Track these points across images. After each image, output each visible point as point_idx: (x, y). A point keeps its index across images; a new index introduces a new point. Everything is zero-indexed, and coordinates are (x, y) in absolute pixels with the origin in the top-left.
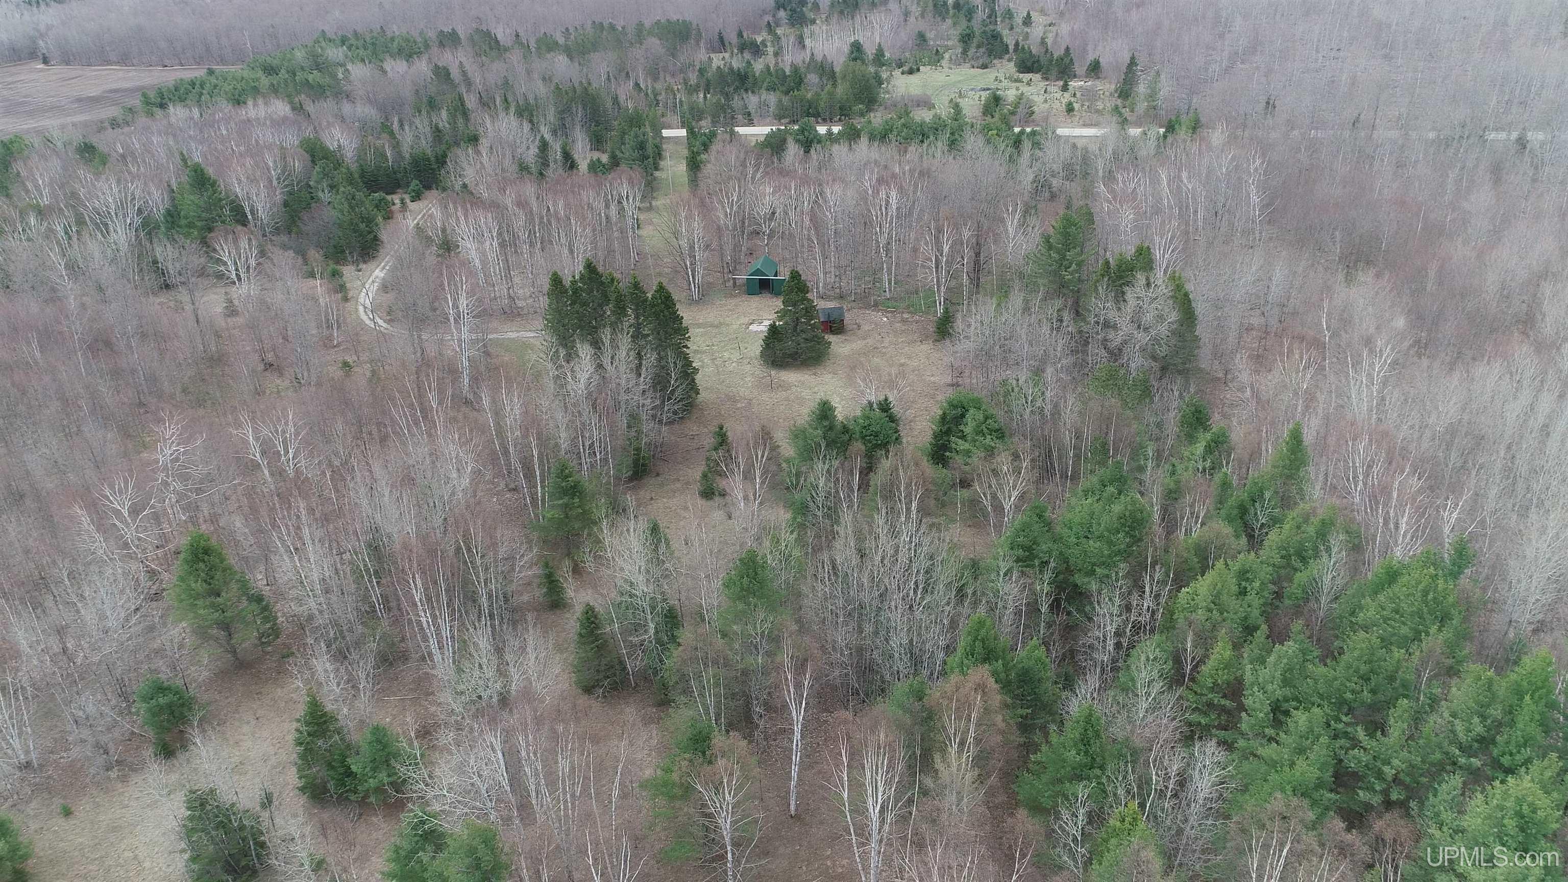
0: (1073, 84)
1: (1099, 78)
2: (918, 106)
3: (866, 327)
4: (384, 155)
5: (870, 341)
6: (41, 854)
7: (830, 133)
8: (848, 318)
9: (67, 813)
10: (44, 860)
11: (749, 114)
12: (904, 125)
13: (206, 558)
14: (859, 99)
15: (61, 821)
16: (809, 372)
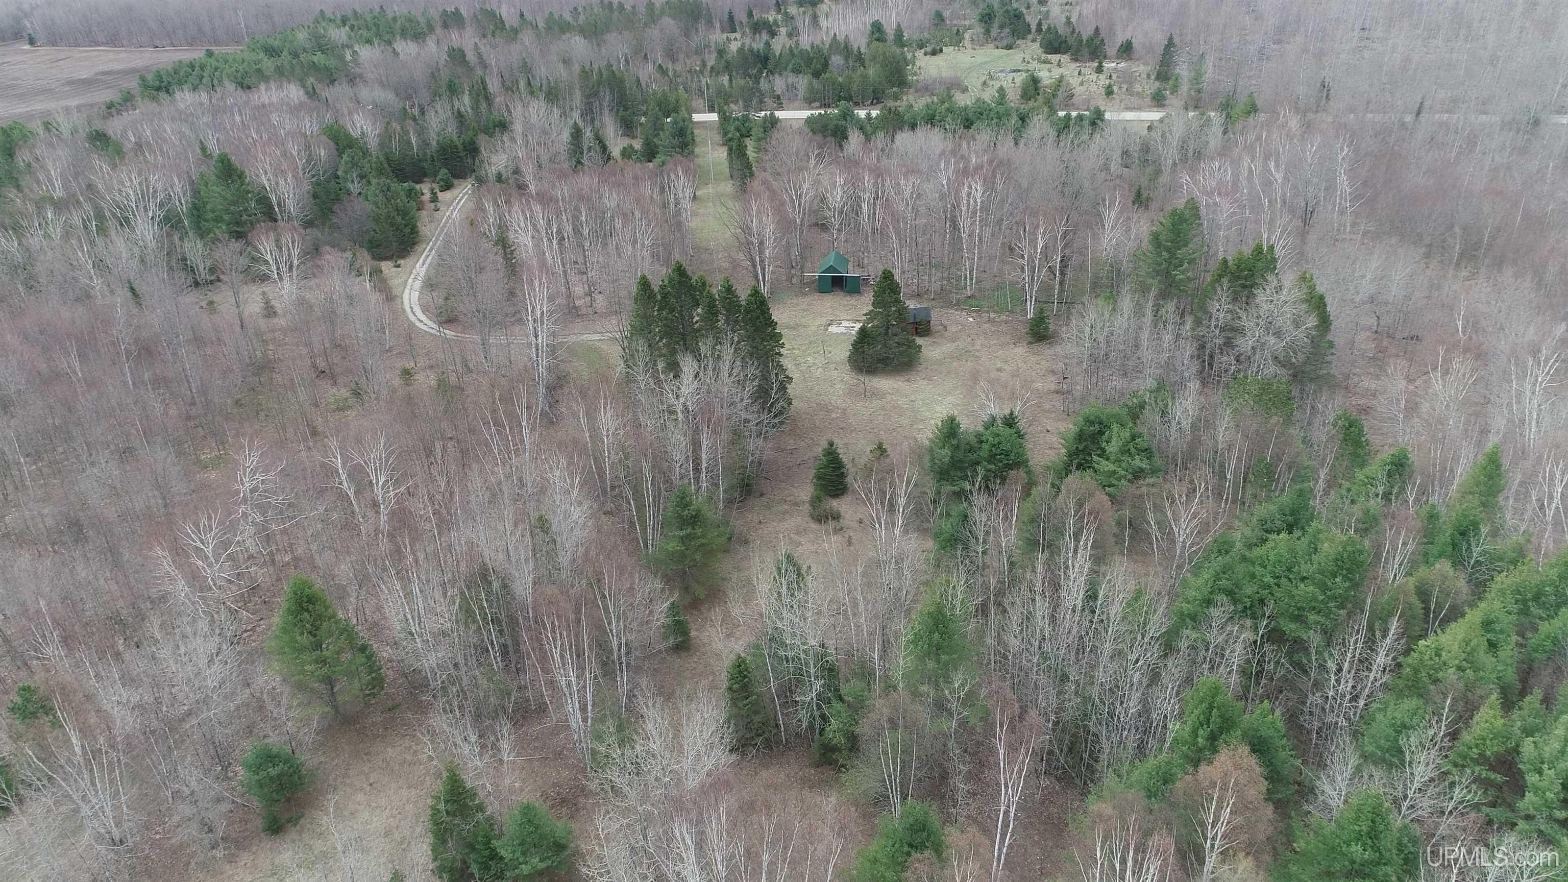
0: (1107, 65)
1: (1132, 59)
2: (955, 89)
3: (953, 328)
4: (409, 143)
5: (960, 344)
7: (869, 116)
8: (934, 318)
11: (780, 97)
12: (948, 110)
14: (890, 81)
16: (902, 379)
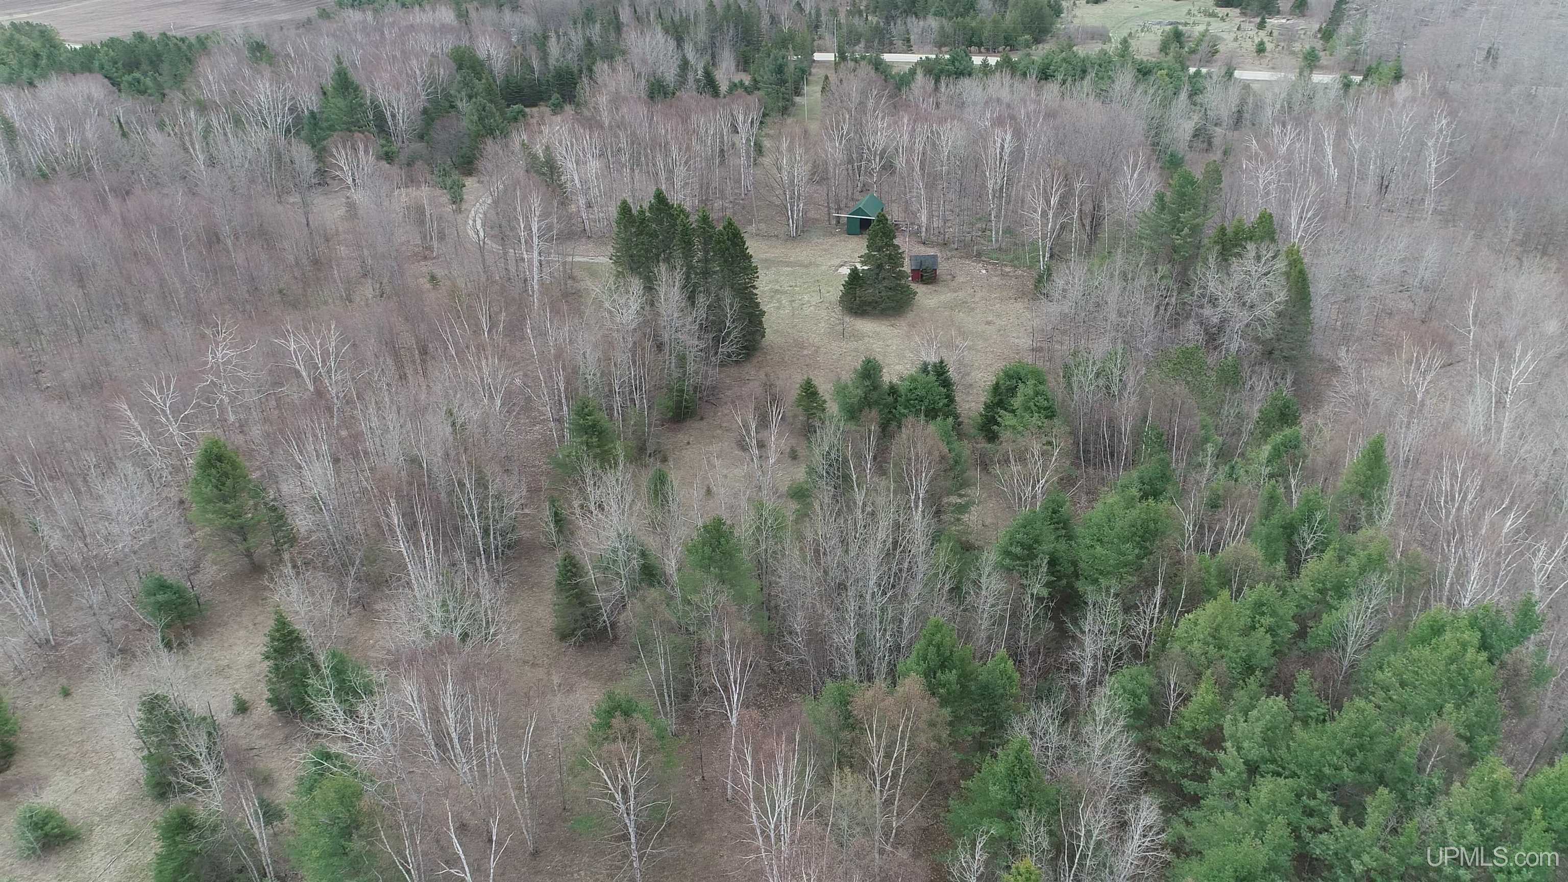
0: (1273, 22)
1: (1304, 16)
2: (1093, 38)
3: (961, 279)
4: (530, 67)
5: (961, 294)
6: (33, 730)
7: (985, 64)
8: (943, 268)
9: (66, 693)
10: (34, 736)
11: (908, 40)
12: (1064, 60)
13: (218, 464)
14: (1027, 29)
15: (58, 699)
16: (888, 323)
